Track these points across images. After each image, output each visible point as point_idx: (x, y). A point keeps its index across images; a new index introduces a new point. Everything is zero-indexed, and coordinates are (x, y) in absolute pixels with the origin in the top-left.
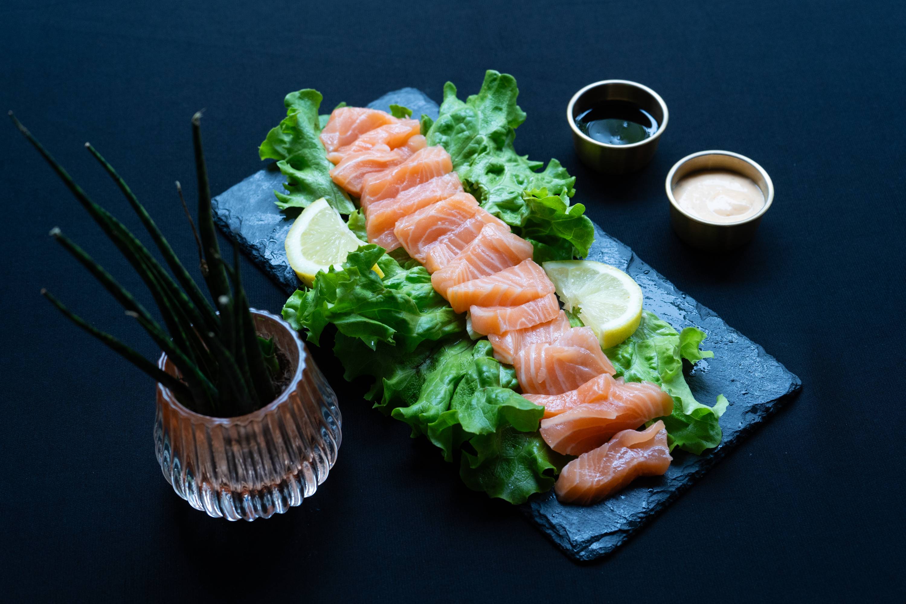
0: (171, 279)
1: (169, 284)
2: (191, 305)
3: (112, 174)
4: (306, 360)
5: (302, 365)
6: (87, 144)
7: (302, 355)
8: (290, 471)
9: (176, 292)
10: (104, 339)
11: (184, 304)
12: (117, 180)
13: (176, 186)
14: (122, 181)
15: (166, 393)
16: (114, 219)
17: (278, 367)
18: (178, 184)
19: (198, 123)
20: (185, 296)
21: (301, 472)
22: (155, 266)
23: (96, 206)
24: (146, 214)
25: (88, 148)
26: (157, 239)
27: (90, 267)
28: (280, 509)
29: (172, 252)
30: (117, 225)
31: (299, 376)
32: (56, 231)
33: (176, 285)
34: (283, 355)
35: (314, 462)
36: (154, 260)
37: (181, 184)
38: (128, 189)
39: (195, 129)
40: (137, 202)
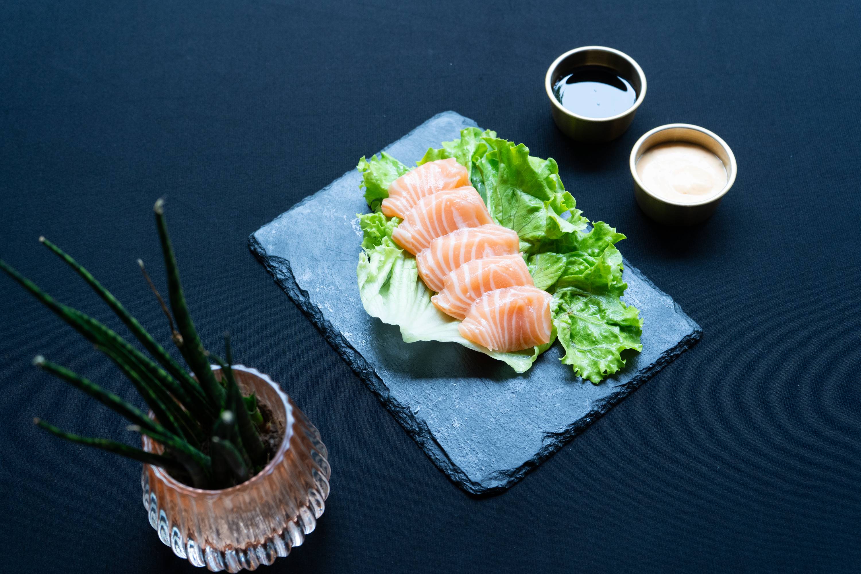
0: (147, 359)
1: (147, 365)
2: (170, 378)
3: (71, 265)
4: (294, 414)
5: (290, 419)
6: (42, 239)
7: (289, 408)
8: (289, 519)
9: (154, 371)
10: (99, 446)
11: (163, 380)
12: (78, 270)
13: (138, 265)
14: (83, 270)
15: (159, 472)
16: (86, 317)
17: (261, 418)
18: (140, 262)
19: (160, 211)
20: (163, 372)
21: (299, 517)
22: (131, 352)
23: (66, 309)
24: (111, 297)
25: (44, 243)
26: (127, 321)
27: (77, 383)
28: (283, 553)
29: (143, 331)
30: (88, 322)
31: (290, 432)
32: (40, 359)
33: (153, 364)
34: (265, 406)
35: (311, 506)
36: (129, 346)
37: (143, 261)
38: (90, 276)
39: (158, 217)
40: (101, 288)
